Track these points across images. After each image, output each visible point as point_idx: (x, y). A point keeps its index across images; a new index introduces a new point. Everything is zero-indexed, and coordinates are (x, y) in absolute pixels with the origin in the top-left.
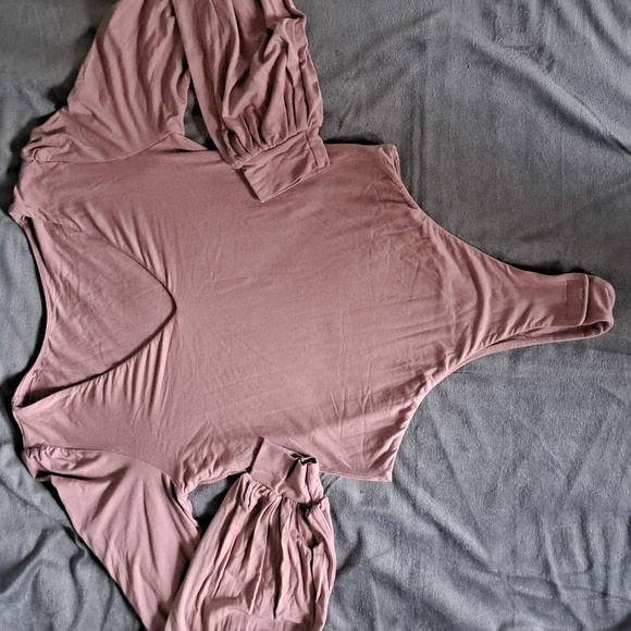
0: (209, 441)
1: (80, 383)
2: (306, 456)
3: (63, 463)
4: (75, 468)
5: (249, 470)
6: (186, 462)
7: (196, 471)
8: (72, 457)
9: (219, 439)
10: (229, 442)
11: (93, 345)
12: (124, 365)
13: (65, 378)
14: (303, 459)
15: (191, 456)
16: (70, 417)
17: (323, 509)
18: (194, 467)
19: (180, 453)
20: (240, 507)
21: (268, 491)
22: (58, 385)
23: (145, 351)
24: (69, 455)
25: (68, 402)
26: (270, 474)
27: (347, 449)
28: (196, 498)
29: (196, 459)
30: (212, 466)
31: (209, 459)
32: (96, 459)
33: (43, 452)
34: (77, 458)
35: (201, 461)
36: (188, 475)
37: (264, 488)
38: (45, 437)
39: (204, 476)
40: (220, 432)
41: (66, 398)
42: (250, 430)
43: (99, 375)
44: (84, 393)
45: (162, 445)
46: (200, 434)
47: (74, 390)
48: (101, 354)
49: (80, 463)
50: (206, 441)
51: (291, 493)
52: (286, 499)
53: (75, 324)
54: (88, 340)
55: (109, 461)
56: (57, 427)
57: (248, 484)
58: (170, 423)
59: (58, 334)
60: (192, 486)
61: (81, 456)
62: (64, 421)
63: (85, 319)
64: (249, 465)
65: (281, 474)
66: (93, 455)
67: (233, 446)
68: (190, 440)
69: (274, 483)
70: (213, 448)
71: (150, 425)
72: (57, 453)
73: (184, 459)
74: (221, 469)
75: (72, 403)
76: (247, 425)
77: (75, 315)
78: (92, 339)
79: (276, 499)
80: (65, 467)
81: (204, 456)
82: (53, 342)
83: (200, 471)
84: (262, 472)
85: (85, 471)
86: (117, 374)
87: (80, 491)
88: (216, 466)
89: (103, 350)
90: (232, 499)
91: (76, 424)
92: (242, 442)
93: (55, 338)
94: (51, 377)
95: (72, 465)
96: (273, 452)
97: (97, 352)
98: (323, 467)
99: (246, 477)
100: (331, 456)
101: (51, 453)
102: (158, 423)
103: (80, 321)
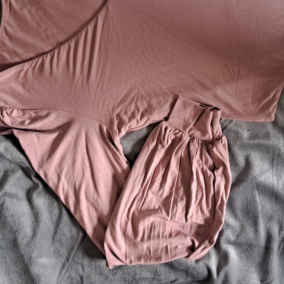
0: (135, 99)
1: (31, 59)
2: (210, 106)
3: (20, 120)
4: (30, 123)
5: (166, 119)
6: (118, 116)
7: (127, 121)
8: (27, 115)
9: (143, 98)
10: (151, 99)
11: (40, 30)
12: (67, 45)
13: (18, 55)
14: (209, 108)
15: (122, 110)
16: (23, 86)
17: (223, 143)
18: (125, 118)
19: (113, 109)
20: (160, 146)
21: (181, 133)
22: (12, 61)
23: (84, 33)
24: (24, 114)
25: (22, 74)
26: (182, 121)
27: (240, 100)
28: (125, 142)
29: (126, 113)
30: (138, 117)
31: (136, 112)
32: (47, 116)
33: (4, 112)
34: (31, 115)
35: (129, 114)
36: (121, 124)
37: (177, 131)
38: (5, 102)
39: (133, 124)
40: (143, 93)
41: (20, 71)
42: (166, 91)
43: (47, 53)
44: (35, 67)
45: (98, 104)
46: (128, 94)
47: (27, 65)
48: (47, 36)
49: (33, 120)
50: (133, 100)
51: (198, 134)
52: (194, 138)
53: (25, 13)
54: (36, 26)
55: (57, 117)
56: (13, 94)
57: (166, 129)
58: (105, 87)
59: (12, 22)
60: (123, 132)
61: (34, 115)
62: (19, 89)
63: (33, 10)
64: (166, 115)
65: (191, 120)
66: (44, 113)
67: (154, 102)
68: (120, 99)
69: (185, 128)
70: (139, 104)
71: (89, 89)
72: (15, 113)
73: (116, 112)
74: (145, 119)
75: (25, 75)
76: (164, 87)
77: (25, 7)
78: (39, 25)
79: (186, 138)
80: (23, 123)
81: (132, 111)
82: (8, 28)
83: (130, 120)
84: (176, 120)
85: (38, 125)
86: (61, 52)
87: (36, 140)
88: (142, 116)
89: (49, 33)
90: (153, 140)
91: (29, 91)
92: (161, 98)
93: (10, 25)
94: (7, 56)
95: (27, 122)
96: (185, 105)
97: (44, 35)
98: (223, 114)
99: (164, 124)
100: (228, 106)
101: (11, 113)
102: (95, 88)
103: (30, 12)
